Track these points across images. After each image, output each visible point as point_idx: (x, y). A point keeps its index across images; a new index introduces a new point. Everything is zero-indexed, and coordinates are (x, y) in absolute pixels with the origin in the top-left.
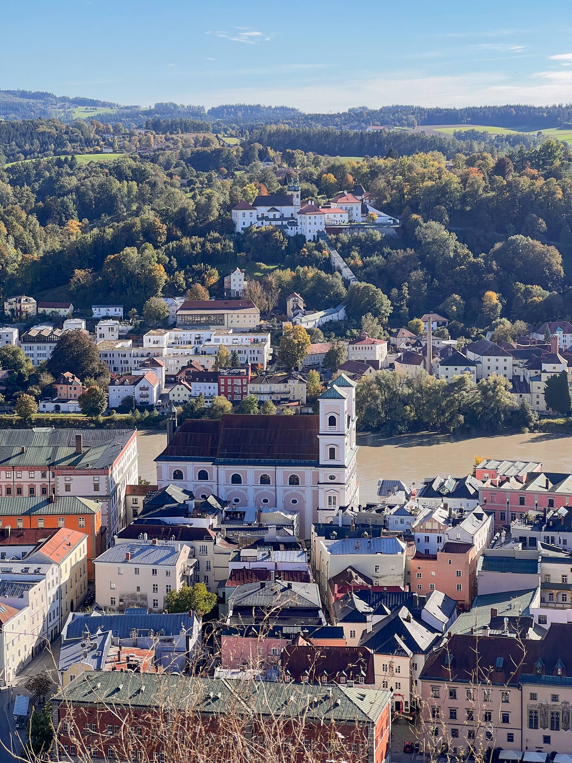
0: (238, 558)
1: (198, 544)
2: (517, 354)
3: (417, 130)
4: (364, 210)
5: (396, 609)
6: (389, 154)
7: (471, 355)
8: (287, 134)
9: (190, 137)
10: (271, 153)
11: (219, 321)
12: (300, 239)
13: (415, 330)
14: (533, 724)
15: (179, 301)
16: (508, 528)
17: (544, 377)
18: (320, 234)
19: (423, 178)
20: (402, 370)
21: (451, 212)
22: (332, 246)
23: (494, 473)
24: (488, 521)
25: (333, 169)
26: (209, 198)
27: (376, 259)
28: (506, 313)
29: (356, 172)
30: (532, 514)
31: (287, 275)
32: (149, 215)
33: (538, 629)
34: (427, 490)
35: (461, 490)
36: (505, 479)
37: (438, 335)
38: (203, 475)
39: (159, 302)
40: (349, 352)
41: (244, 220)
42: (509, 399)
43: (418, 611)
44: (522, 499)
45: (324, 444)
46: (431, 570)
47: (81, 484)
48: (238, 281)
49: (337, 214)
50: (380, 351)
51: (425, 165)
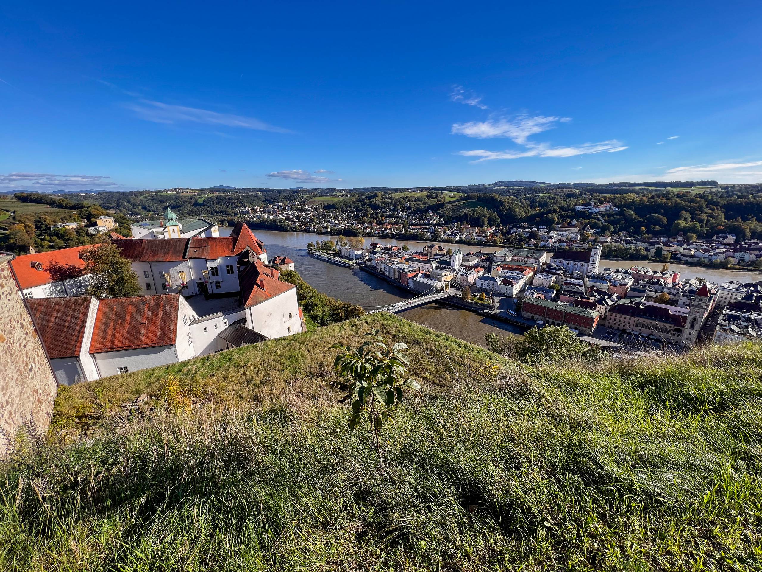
0: (566, 280)
1: (557, 276)
2: (648, 242)
3: (628, 188)
4: (610, 207)
5: (604, 296)
6: (620, 194)
7: (634, 242)
8: (592, 189)
9: (567, 190)
10: (587, 193)
11: (568, 230)
12: (592, 213)
13: (619, 235)
14: (637, 325)
15: (559, 226)
16: (638, 282)
17: (655, 248)
18: (597, 212)
19: (629, 199)
20: (614, 244)
21: (635, 208)
22: (600, 215)
23: (637, 269)
24: (633, 280)
25: (604, 197)
26: (570, 203)
27: (612, 218)
28: (647, 232)
29: (610, 198)
30: (646, 280)
31: (587, 221)
32: (555, 207)
33: (642, 306)
34: (617, 271)
35: (626, 272)
36: (640, 271)
37: (626, 236)
38: (560, 262)
39: (555, 225)
40: (600, 239)
41: (578, 208)
42: (644, 253)
43: (610, 297)
44: (644, 276)
45: (591, 258)
46: (615, 289)
47: (533, 261)
48: (574, 222)
49: (603, 208)
50: (609, 239)
51: (630, 196)
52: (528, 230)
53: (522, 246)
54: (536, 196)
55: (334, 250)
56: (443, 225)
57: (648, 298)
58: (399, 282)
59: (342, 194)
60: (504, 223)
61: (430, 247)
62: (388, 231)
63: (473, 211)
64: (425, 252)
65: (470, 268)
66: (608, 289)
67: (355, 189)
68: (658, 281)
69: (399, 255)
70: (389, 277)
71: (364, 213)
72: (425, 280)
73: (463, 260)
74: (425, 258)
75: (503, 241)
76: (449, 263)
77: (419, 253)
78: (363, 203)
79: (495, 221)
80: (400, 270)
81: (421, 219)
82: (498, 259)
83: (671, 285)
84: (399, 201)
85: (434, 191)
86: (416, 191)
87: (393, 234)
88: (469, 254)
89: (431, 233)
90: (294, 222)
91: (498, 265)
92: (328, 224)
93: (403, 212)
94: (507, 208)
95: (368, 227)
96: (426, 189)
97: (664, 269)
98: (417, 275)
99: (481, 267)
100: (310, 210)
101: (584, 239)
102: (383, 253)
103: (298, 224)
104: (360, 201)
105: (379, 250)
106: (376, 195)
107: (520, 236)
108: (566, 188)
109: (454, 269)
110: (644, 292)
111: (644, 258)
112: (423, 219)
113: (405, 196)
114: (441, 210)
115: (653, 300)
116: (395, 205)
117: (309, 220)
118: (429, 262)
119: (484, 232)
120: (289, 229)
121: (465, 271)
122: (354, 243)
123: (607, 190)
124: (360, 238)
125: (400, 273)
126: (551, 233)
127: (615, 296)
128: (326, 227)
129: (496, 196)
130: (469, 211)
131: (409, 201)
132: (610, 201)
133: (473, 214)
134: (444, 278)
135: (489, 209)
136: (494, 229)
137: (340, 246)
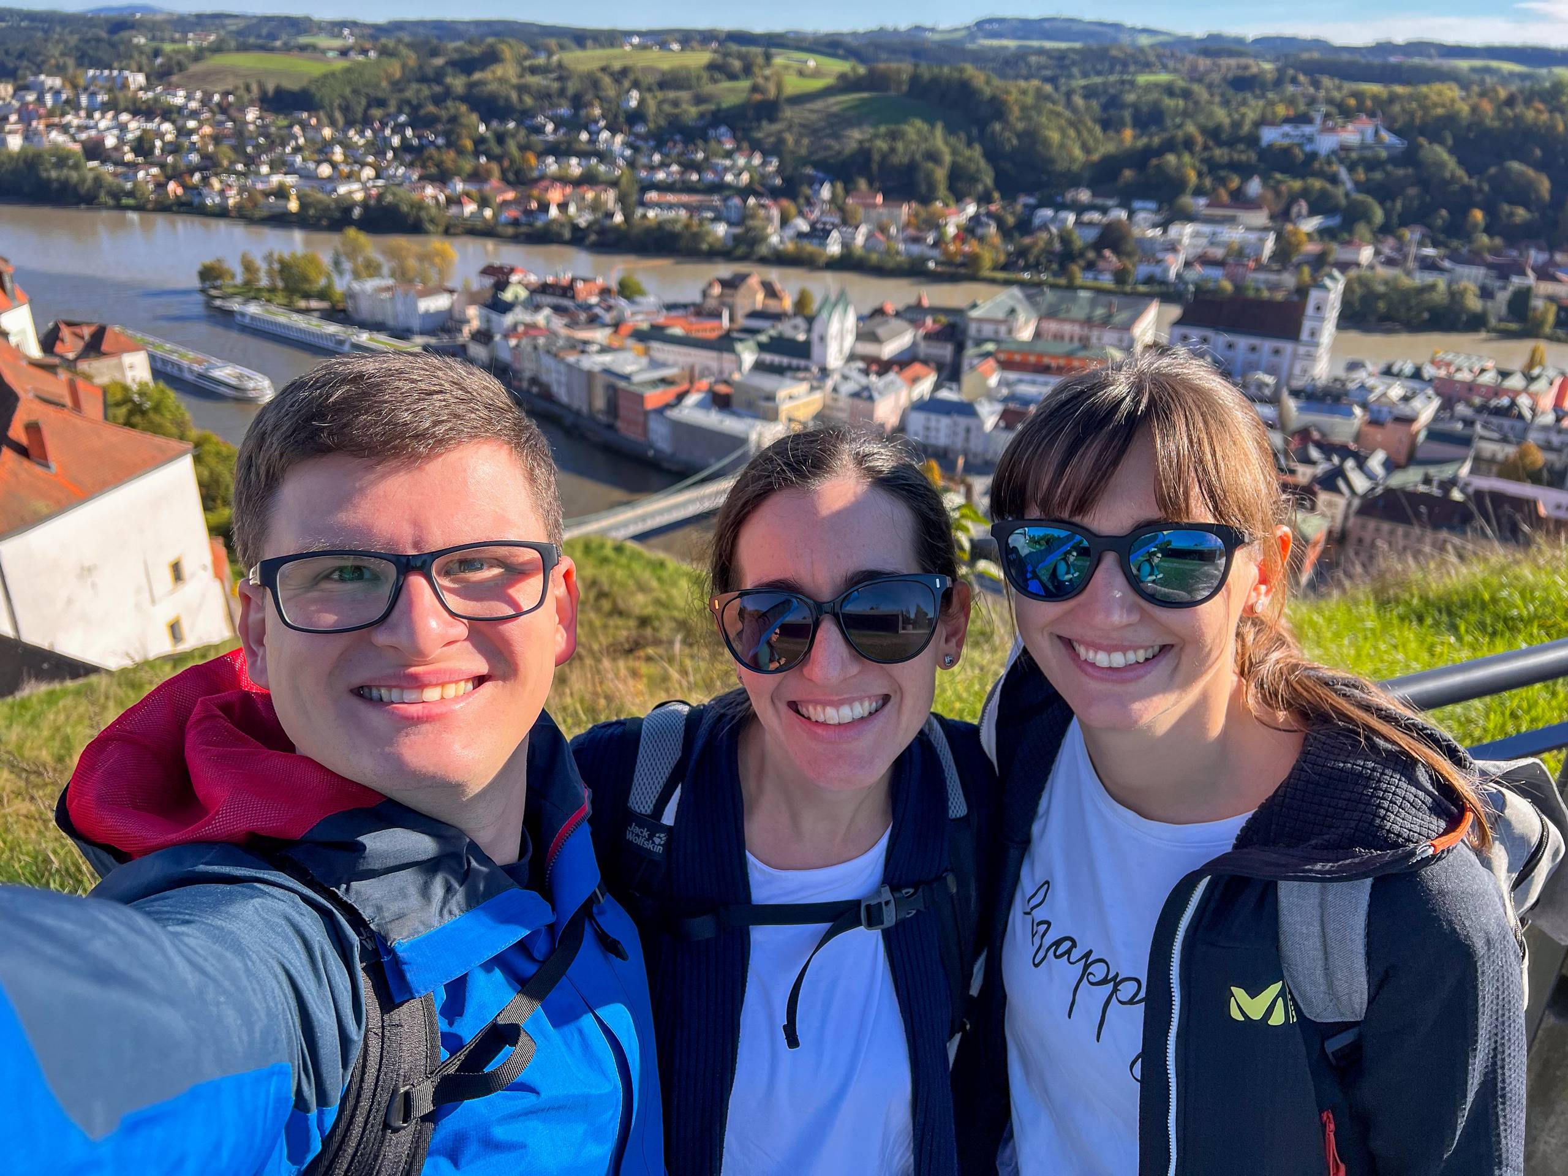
2: (1490, 266)
3: (1435, 62)
4: (1376, 132)
5: (1343, 459)
6: (1408, 83)
8: (1317, 61)
9: (1233, 62)
10: (1302, 78)
11: (1231, 220)
12: (1313, 156)
13: (1400, 239)
15: (1202, 201)
16: (1452, 409)
17: (1511, 289)
18: (1334, 152)
19: (1435, 105)
20: (1383, 272)
21: (1455, 138)
22: (1341, 161)
23: (1448, 365)
24: (1436, 403)
25: (1354, 94)
26: (1243, 116)
27: (1378, 175)
28: (1489, 230)
29: (1375, 98)
30: (1477, 401)
31: (1297, 185)
32: (1191, 128)
33: (1461, 491)
34: (1388, 372)
35: (1417, 375)
36: (1458, 370)
37: (1421, 244)
38: (1205, 340)
39: (1187, 201)
40: (1339, 252)
41: (1270, 135)
42: (1474, 303)
43: (1361, 464)
44: (1471, 387)
45: (1307, 325)
46: (1378, 435)
47: (1109, 336)
48: (1255, 187)
49: (1351, 135)
50: (1366, 254)
51: (1440, 94)
52: (1095, 216)
53: (1071, 279)
54: (1123, 82)
55: (322, 295)
56: (775, 193)
57: (1481, 464)
58: (610, 427)
59: (337, 43)
60: (1008, 187)
61: (731, 284)
62: (554, 212)
63: (893, 136)
64: (711, 303)
65: (884, 367)
66: (1358, 437)
67: (397, 26)
68: (1513, 403)
69: (608, 317)
70: (567, 408)
71: (447, 134)
72: (714, 420)
73: (861, 336)
74: (708, 329)
75: (1002, 258)
76: (803, 350)
77: (685, 306)
78: (437, 89)
79: (973, 179)
80: (612, 379)
81: (690, 166)
82: (988, 330)
83: (1549, 418)
84: (595, 84)
85: (734, 47)
86: (664, 45)
87: (575, 228)
88: (879, 312)
89: (730, 224)
90: (127, 165)
91: (988, 355)
92: (290, 180)
93: (613, 129)
94: (1020, 126)
95: (467, 194)
96: (706, 37)
97: (1531, 364)
98: (681, 397)
99: (925, 362)
100: (194, 114)
101: (1284, 255)
102: (537, 308)
103: (146, 175)
104: (423, 79)
105: (523, 294)
106: (492, 57)
107: (1065, 239)
108: (1231, 54)
109: (824, 372)
110: (1465, 441)
111: (1475, 323)
112: (697, 167)
113: (617, 66)
114: (766, 131)
115: (1495, 469)
116: (578, 102)
117: (194, 158)
118: (725, 344)
119: (934, 224)
120: (103, 197)
121: (864, 380)
122: (412, 263)
123: (1369, 67)
124: (436, 243)
125: (613, 393)
126: (1174, 231)
127: (1376, 462)
128: (281, 193)
129: (977, 77)
130: (876, 136)
131: (636, 85)
132: (1378, 109)
133: (893, 150)
134: (785, 409)
135: (951, 129)
136: (971, 209)
137: (348, 277)
